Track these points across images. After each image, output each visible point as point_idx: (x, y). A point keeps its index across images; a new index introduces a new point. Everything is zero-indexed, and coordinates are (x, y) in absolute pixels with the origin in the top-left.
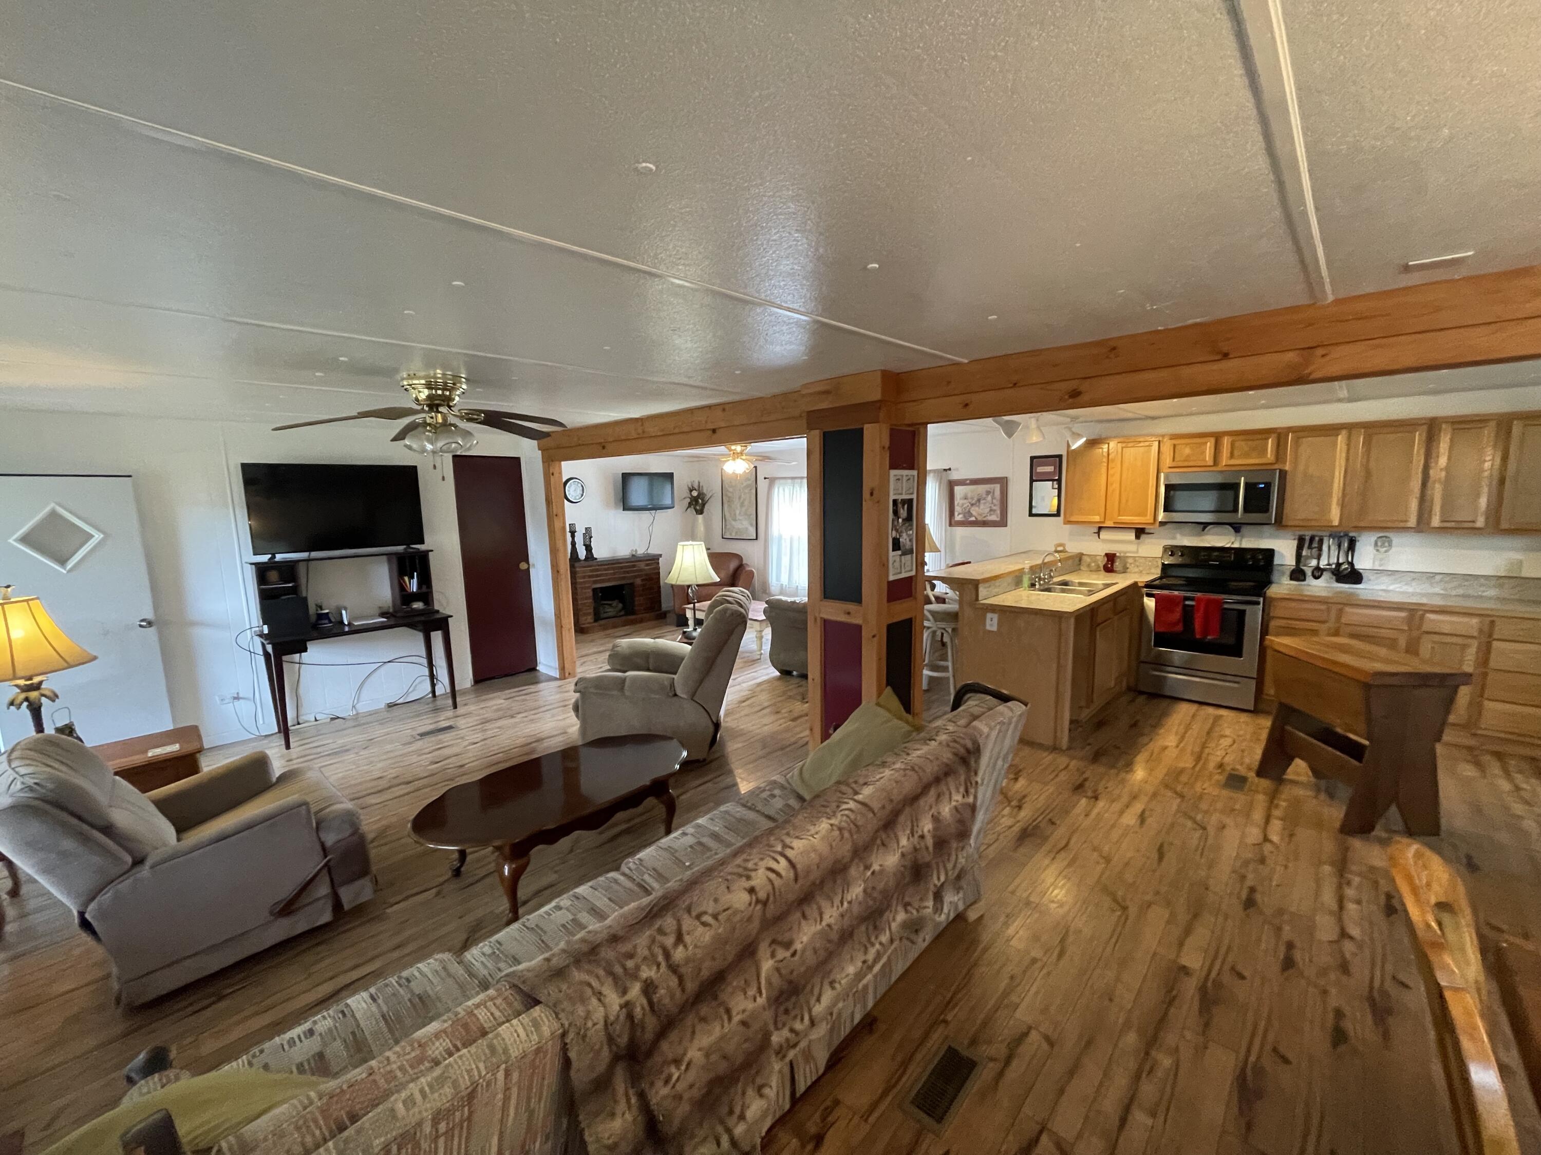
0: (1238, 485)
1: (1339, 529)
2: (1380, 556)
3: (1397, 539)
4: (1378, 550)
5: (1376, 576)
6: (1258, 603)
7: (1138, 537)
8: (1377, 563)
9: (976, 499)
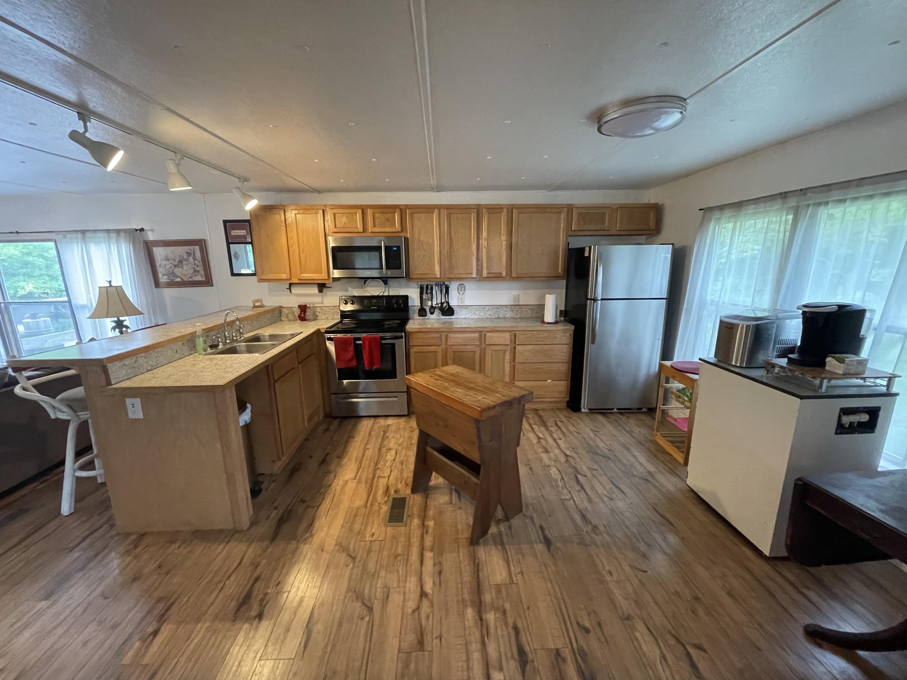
0: (380, 247)
1: (439, 280)
2: (460, 297)
3: (468, 285)
4: (459, 293)
5: (460, 309)
6: (402, 337)
7: (321, 291)
8: (460, 301)
9: (177, 260)
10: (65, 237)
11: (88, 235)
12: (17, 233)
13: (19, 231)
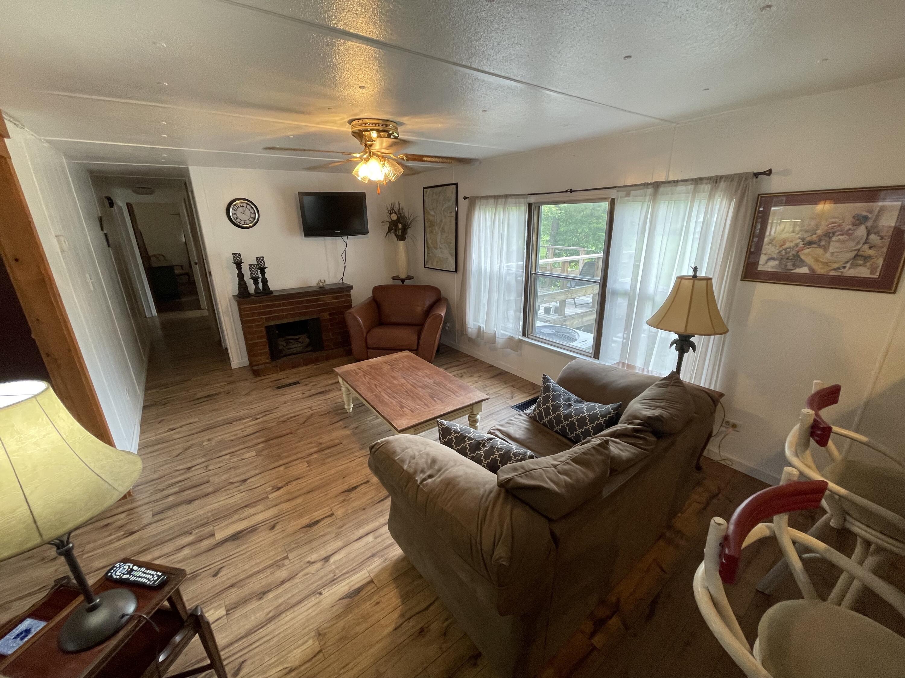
10: (628, 195)
11: (662, 189)
12: (571, 191)
13: (573, 190)
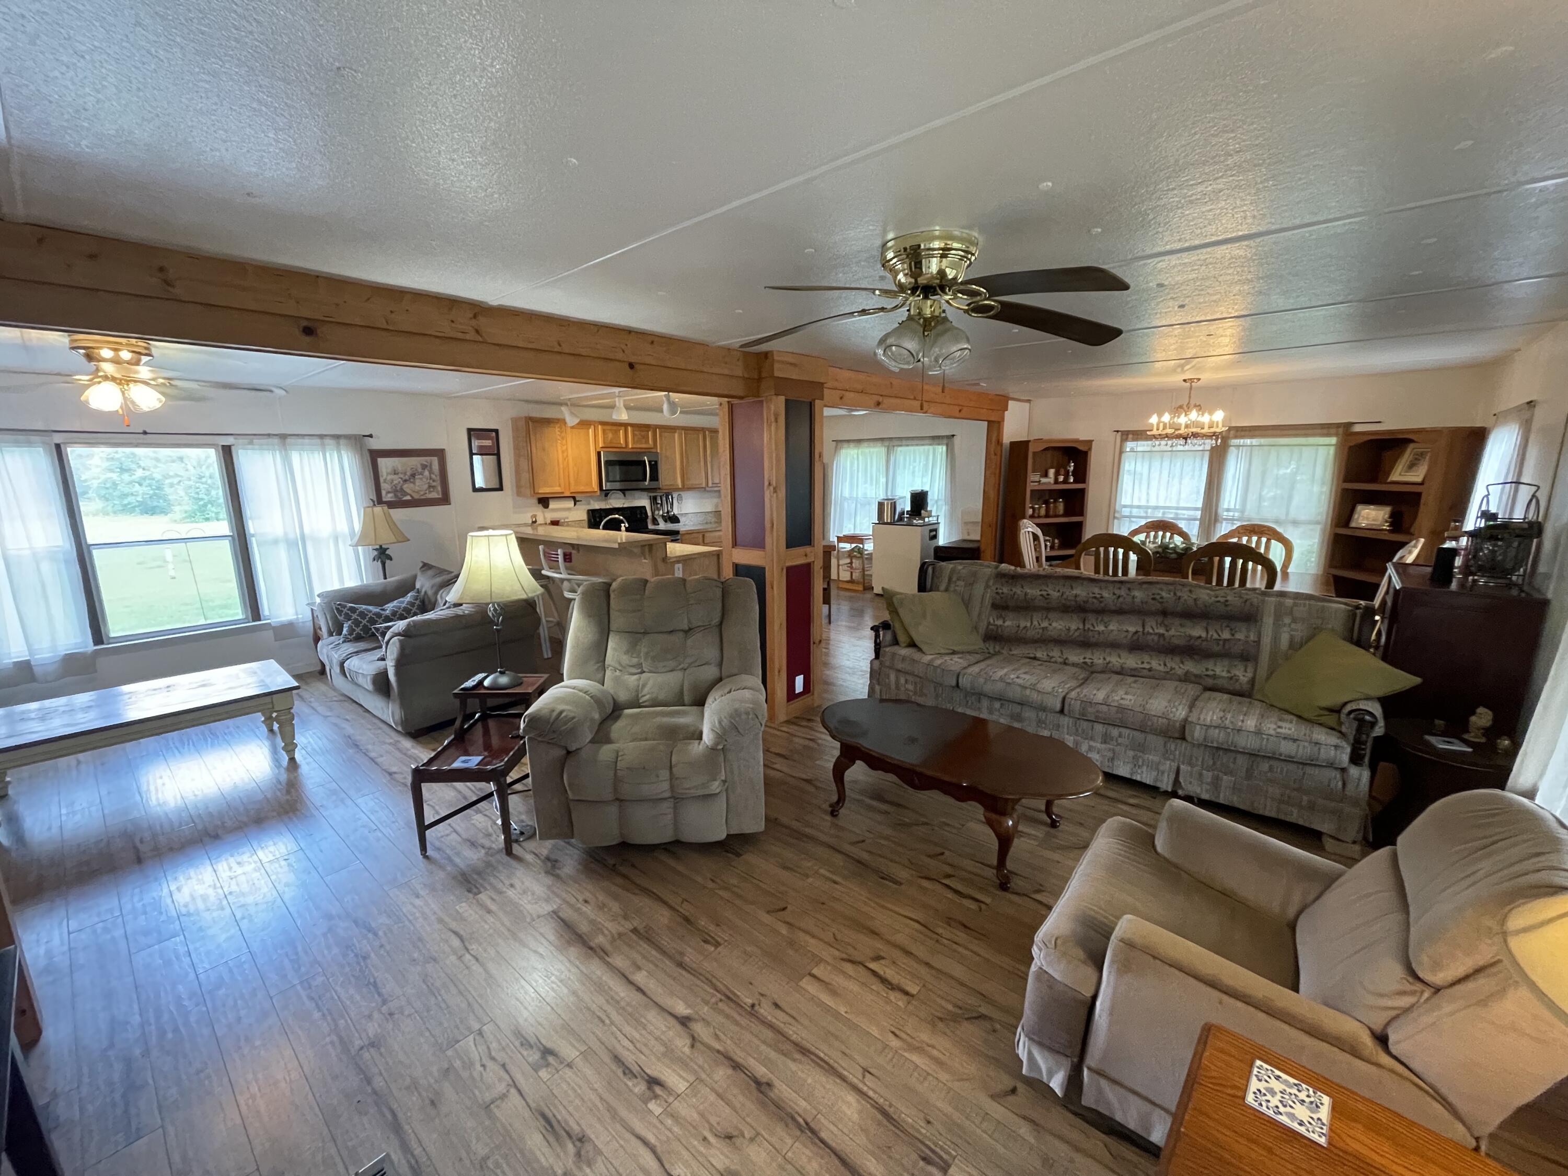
0: (644, 461)
2: (680, 506)
4: (679, 503)
7: (575, 505)
8: (679, 510)
9: (408, 474)
10: (251, 443)
12: (145, 433)
13: (148, 431)
